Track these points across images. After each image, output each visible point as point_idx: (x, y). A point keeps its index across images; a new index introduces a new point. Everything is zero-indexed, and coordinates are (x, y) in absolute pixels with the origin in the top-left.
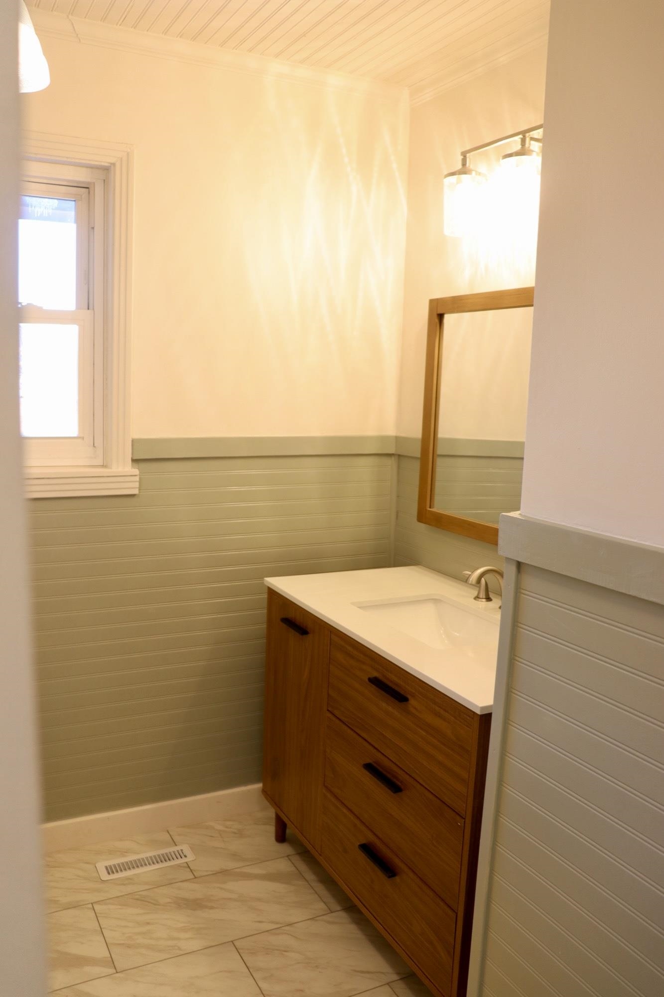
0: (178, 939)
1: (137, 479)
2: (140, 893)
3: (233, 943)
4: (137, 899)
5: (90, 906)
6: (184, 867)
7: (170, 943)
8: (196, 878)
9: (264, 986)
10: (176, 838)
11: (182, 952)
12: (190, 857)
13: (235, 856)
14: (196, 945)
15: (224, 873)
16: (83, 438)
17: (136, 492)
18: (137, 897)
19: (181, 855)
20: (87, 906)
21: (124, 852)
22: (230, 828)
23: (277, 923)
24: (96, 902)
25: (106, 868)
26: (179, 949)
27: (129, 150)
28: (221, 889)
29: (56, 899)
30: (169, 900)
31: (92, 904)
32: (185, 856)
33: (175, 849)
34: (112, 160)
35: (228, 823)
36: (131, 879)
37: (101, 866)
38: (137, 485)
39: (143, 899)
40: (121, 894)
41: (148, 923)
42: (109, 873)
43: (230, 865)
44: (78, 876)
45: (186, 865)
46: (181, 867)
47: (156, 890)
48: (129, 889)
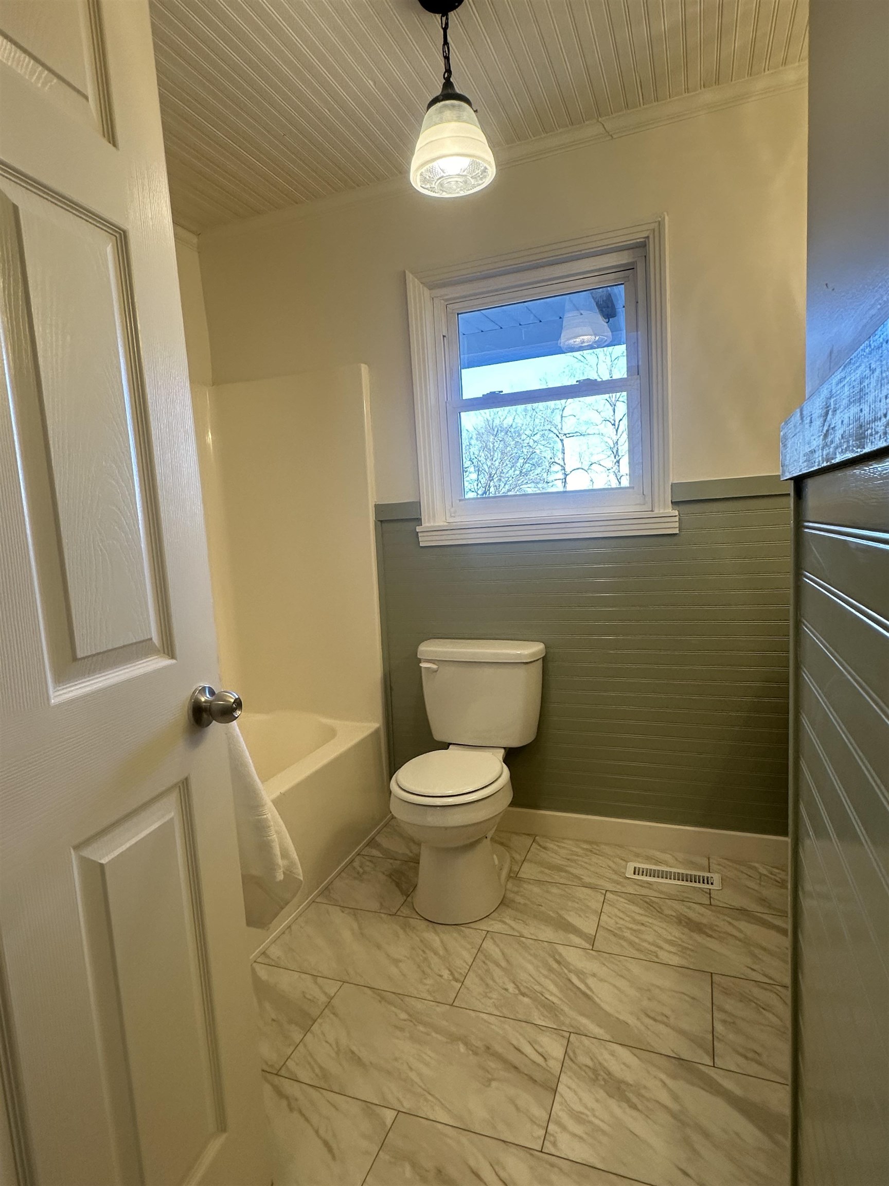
0: (661, 948)
1: (677, 519)
2: (652, 898)
3: (712, 976)
4: (646, 902)
5: (604, 892)
6: (706, 892)
7: (653, 948)
8: (711, 905)
9: (719, 1027)
10: (713, 866)
11: (656, 960)
12: (716, 886)
13: (763, 901)
14: (675, 960)
15: (743, 913)
16: (633, 488)
17: (677, 531)
18: (648, 900)
19: (707, 881)
20: (602, 891)
21: (658, 862)
22: (775, 875)
23: (770, 978)
24: (611, 891)
25: (635, 868)
26: (657, 956)
27: (660, 219)
28: (730, 923)
29: (582, 877)
30: (674, 914)
31: (606, 891)
32: (712, 884)
33: (706, 874)
34: (645, 234)
35: (775, 870)
36: (651, 884)
37: (631, 866)
38: (677, 525)
39: (652, 904)
40: (635, 893)
41: (643, 924)
42: (635, 874)
43: (753, 907)
44: (610, 867)
45: (708, 891)
46: (703, 891)
47: (667, 901)
48: (644, 891)
